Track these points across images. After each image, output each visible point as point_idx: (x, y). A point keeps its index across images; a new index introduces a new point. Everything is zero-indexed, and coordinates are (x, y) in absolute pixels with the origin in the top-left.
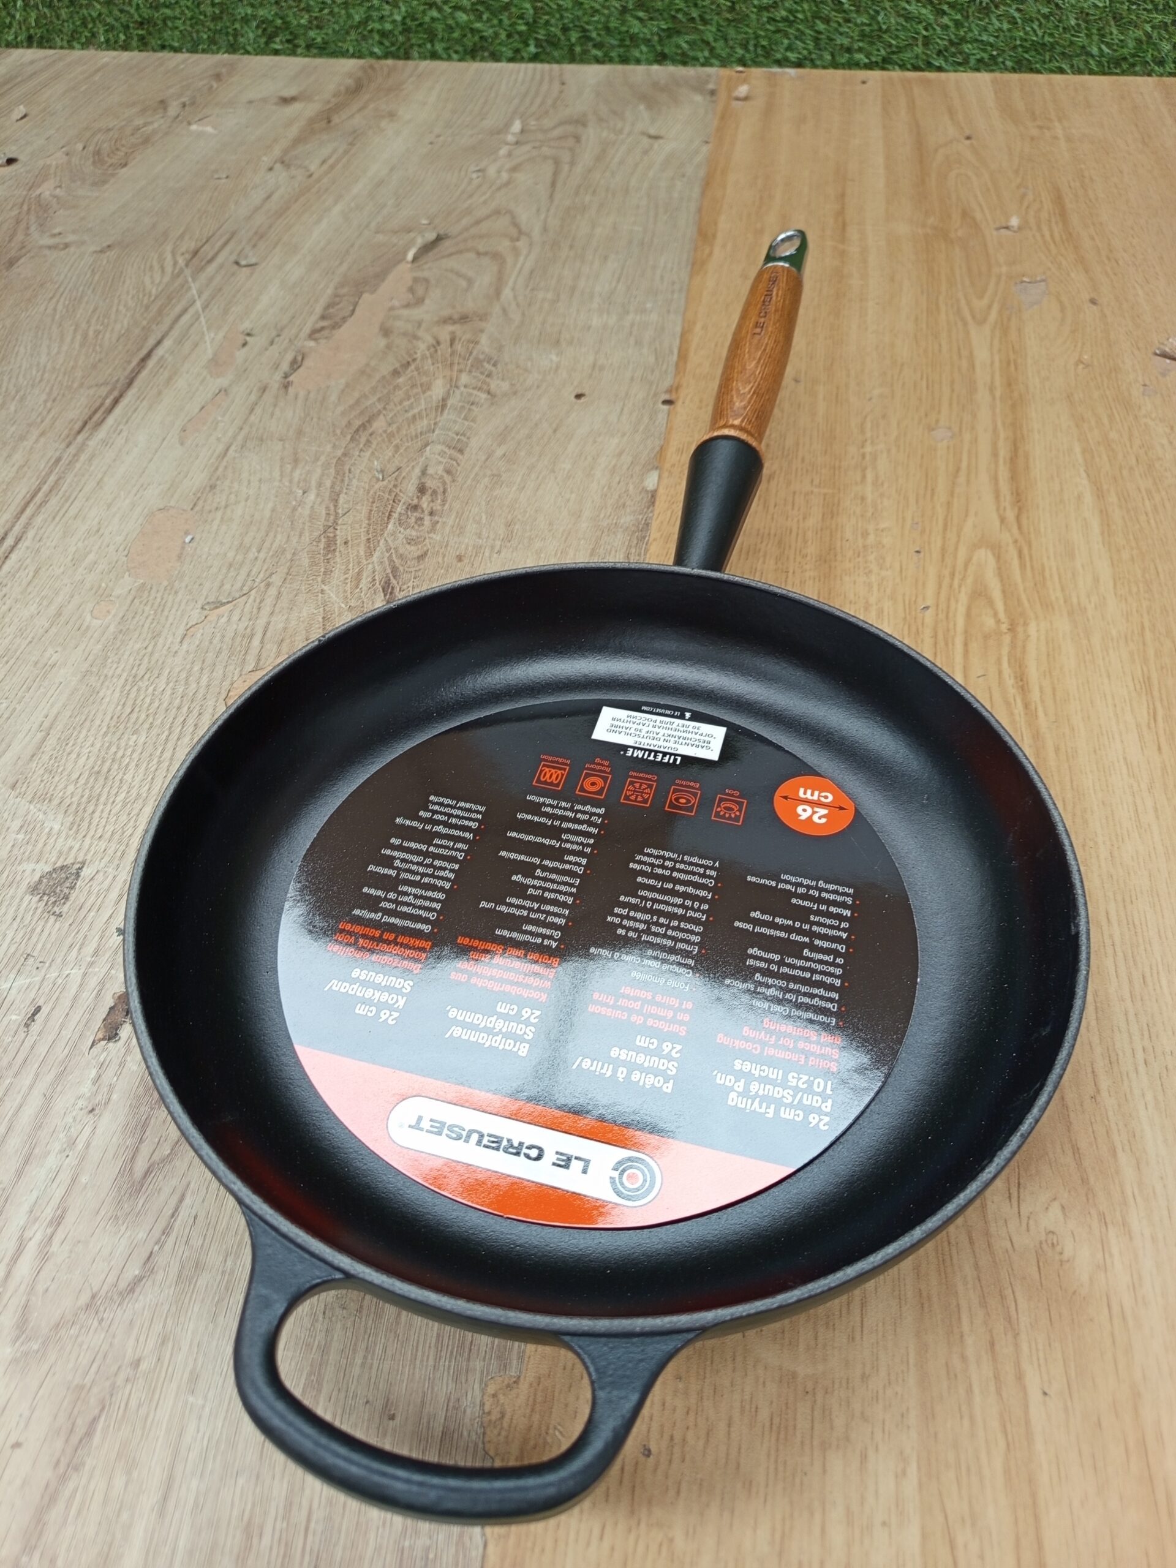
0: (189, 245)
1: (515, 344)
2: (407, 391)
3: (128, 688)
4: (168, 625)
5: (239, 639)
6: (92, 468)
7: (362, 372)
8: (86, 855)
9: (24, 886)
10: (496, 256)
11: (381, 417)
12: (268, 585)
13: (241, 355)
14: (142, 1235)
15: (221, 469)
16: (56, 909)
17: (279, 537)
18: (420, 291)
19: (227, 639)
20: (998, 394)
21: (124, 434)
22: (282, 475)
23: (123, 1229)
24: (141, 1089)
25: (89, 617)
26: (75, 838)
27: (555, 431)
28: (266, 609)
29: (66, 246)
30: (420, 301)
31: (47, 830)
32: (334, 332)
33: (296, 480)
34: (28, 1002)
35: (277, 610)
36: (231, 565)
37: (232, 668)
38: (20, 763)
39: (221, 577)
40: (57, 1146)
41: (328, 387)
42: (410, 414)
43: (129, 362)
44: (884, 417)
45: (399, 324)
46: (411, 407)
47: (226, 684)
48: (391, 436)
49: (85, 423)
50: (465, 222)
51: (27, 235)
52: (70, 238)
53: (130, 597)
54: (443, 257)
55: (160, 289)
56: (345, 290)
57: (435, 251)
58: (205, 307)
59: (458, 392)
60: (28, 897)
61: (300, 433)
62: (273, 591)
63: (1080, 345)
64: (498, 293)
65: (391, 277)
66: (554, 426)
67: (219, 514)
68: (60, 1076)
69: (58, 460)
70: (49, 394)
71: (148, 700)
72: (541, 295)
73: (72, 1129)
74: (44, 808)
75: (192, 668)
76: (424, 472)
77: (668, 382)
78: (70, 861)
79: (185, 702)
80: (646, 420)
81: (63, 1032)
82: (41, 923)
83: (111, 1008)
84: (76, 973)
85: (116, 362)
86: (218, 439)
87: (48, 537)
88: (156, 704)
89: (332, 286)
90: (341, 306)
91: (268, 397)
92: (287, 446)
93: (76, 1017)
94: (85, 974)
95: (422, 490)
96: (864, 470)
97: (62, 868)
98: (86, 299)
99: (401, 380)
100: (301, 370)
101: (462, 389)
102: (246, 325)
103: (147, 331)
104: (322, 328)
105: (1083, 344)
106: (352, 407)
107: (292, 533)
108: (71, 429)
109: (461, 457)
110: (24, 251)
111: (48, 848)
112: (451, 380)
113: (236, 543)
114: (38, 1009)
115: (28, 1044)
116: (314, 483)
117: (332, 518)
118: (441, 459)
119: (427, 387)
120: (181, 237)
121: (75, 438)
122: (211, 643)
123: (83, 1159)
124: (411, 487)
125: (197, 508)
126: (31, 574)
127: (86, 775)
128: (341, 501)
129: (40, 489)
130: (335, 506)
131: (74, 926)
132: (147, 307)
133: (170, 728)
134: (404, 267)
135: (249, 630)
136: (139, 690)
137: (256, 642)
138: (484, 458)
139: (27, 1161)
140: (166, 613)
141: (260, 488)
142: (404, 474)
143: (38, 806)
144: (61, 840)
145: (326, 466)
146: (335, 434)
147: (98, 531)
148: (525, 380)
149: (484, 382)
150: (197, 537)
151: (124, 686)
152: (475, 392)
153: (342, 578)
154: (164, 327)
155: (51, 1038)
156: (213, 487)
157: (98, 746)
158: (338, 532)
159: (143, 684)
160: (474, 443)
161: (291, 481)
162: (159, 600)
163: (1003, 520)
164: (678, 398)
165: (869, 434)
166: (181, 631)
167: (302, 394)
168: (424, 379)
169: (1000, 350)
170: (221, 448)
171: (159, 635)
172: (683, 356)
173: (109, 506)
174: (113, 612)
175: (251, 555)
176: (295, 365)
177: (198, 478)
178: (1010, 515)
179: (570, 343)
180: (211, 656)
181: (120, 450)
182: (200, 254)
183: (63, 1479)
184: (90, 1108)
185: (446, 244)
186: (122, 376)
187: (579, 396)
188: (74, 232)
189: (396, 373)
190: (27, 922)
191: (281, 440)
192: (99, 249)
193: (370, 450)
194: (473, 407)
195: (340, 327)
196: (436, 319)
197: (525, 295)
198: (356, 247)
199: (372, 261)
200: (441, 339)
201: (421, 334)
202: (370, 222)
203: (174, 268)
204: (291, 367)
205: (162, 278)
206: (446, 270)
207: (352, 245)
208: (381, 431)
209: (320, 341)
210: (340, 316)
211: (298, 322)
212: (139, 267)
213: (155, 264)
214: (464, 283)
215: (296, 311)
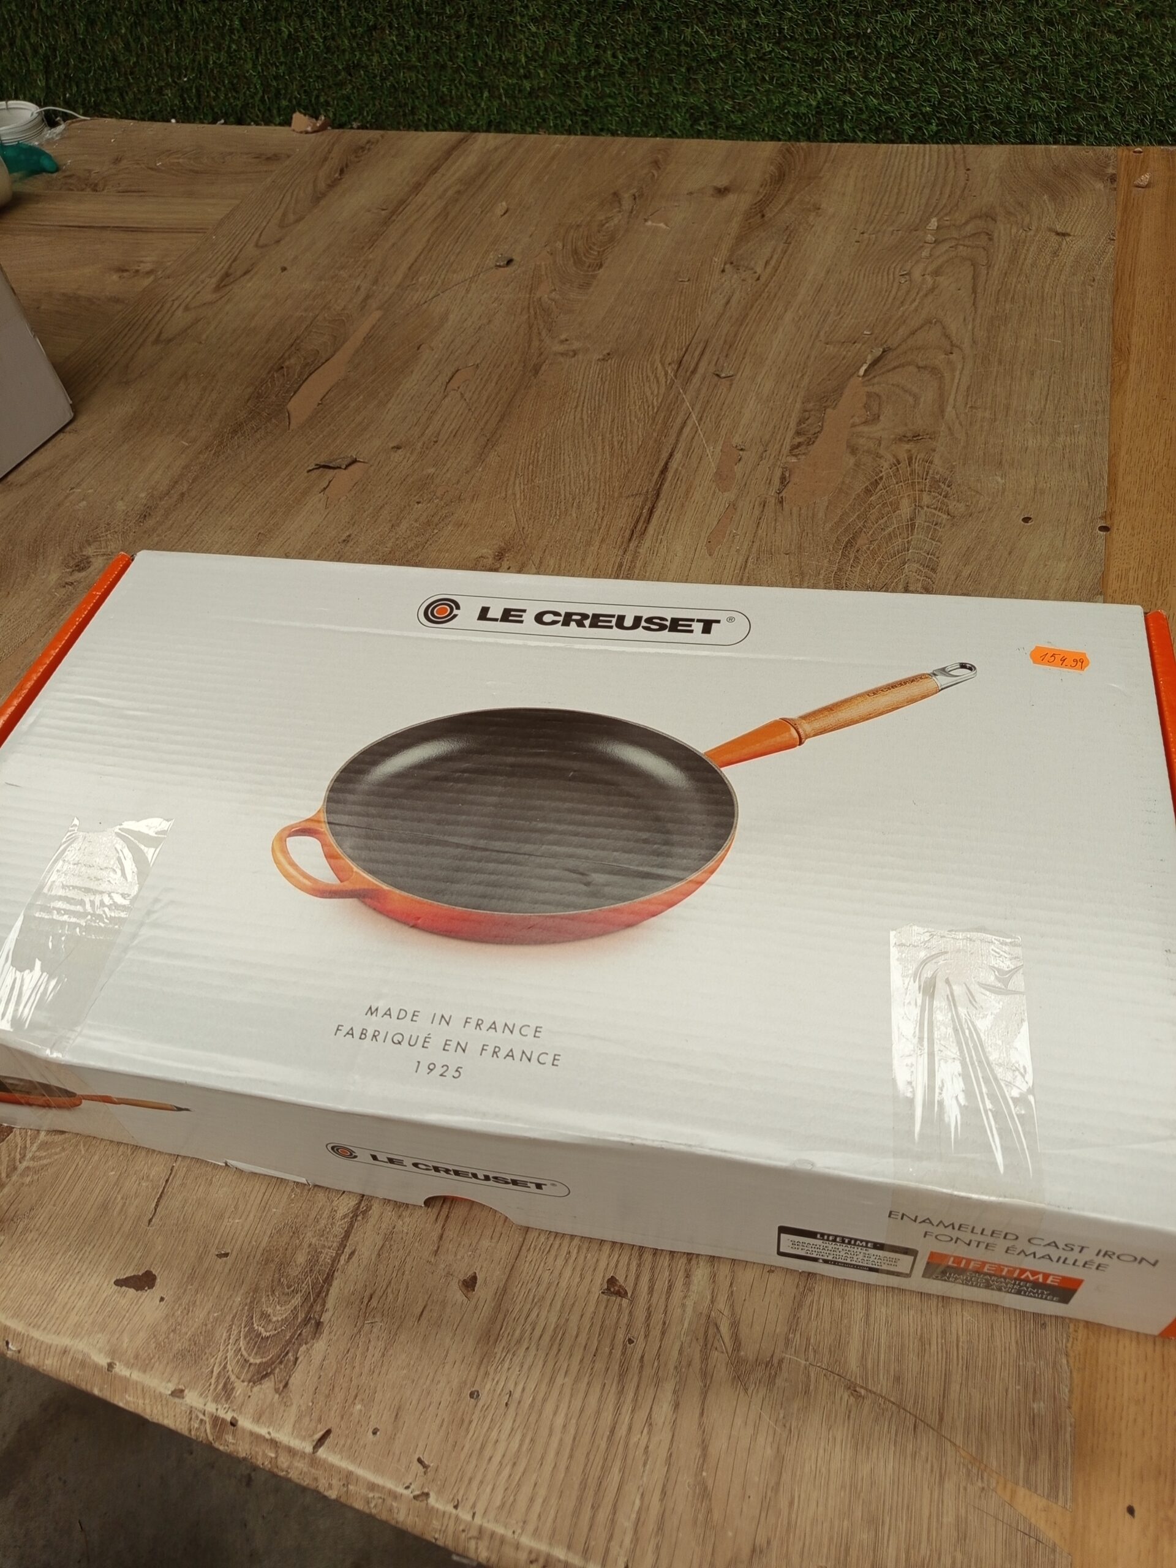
0: (672, 355)
1: (964, 464)
2: (879, 510)
7: (840, 492)
10: (934, 371)
11: (863, 534)
13: (739, 469)
18: (874, 409)
21: (664, 543)
27: (1010, 553)
29: (575, 353)
30: (876, 418)
32: (810, 448)
41: (816, 506)
42: (886, 533)
43: (653, 474)
45: (862, 441)
46: (886, 526)
48: (874, 553)
49: (633, 531)
50: (903, 331)
51: (541, 341)
52: (576, 345)
54: (889, 371)
55: (659, 400)
56: (810, 406)
57: (881, 364)
58: (700, 420)
59: (922, 512)
61: (800, 548)
64: (942, 411)
65: (847, 391)
66: (1008, 548)
69: (620, 565)
72: (979, 414)
77: (1101, 509)
80: (1087, 545)
85: (643, 473)
86: (738, 552)
89: (799, 400)
90: (809, 421)
91: (769, 512)
92: (792, 559)
99: (872, 499)
100: (792, 486)
101: (925, 508)
102: (737, 440)
103: (659, 443)
104: (799, 445)
106: (838, 526)
108: (623, 537)
109: (934, 575)
110: (542, 357)
112: (915, 499)
118: (918, 577)
119: (894, 508)
120: (665, 346)
121: (628, 546)
132: (654, 419)
134: (856, 381)
138: (953, 577)
145: (827, 581)
146: (830, 550)
148: (974, 502)
149: (943, 503)
152: (937, 512)
154: (671, 440)
160: (943, 563)
164: (1112, 524)
167: (795, 510)
168: (893, 498)
170: (741, 559)
172: (1113, 482)
176: (786, 483)
179: (1011, 464)
181: (665, 558)
182: (684, 361)
185: (890, 356)
186: (650, 487)
187: (1026, 520)
188: (576, 338)
189: (868, 491)
191: (786, 554)
192: (601, 357)
193: (860, 565)
194: (937, 527)
195: (814, 442)
196: (892, 437)
197: (966, 414)
198: (812, 359)
199: (829, 375)
200: (901, 458)
201: (882, 452)
202: (819, 332)
203: (666, 378)
204: (782, 483)
205: (659, 389)
206: (893, 385)
207: (808, 357)
208: (865, 548)
209: (799, 457)
210: (812, 432)
211: (778, 438)
212: (638, 377)
213: (650, 374)
214: (911, 400)
215: (775, 427)
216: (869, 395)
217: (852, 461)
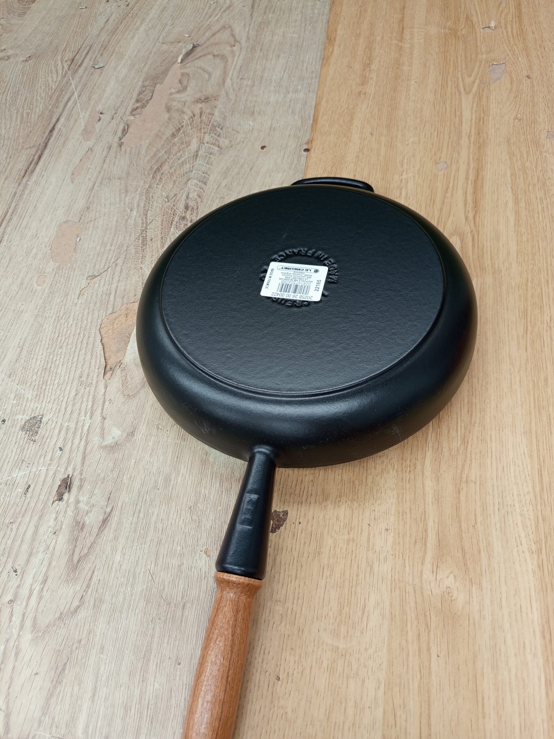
0: (69, 55)
1: (232, 115)
2: (179, 146)
3: (56, 323)
4: (71, 289)
5: (104, 296)
6: (31, 198)
7: (157, 135)
8: (43, 411)
9: (18, 427)
10: (223, 57)
11: (167, 163)
12: (116, 265)
13: (98, 126)
14: (78, 588)
15: (91, 198)
16: (33, 438)
17: (120, 236)
18: (185, 83)
19: (99, 296)
20: (472, 139)
21: (45, 177)
22: (120, 201)
23: (71, 585)
24: (74, 523)
25: (36, 285)
26: (38, 403)
27: (251, 169)
28: (116, 279)
29: (9, 57)
30: (185, 89)
31: (26, 398)
32: (143, 110)
33: (127, 203)
34: (25, 483)
35: (121, 279)
36: (98, 254)
37: (102, 312)
38: (12, 364)
39: (94, 261)
40: (42, 549)
41: (141, 145)
42: (180, 161)
43: (44, 133)
44: (413, 156)
45: (175, 103)
46: (181, 157)
47: (100, 321)
48: (172, 175)
49: (26, 171)
50: (207, 34)
52: (10, 52)
53: (54, 273)
54: (196, 59)
55: (57, 85)
56: (147, 83)
57: (192, 55)
58: (79, 96)
59: (204, 147)
60: (20, 432)
61: (128, 174)
62: (118, 268)
63: (518, 106)
64: (224, 82)
65: (170, 73)
66: (250, 166)
67: (92, 224)
68: (41, 517)
69: (15, 194)
70: (8, 153)
71: (65, 330)
72: (245, 83)
73: (47, 541)
74: (24, 387)
75: (84, 312)
76: (187, 197)
77: (306, 139)
78: (37, 414)
79: (82, 331)
80: (295, 161)
81: (40, 497)
82: (27, 445)
83: (60, 486)
84: (44, 469)
85: (38, 132)
86: (89, 179)
87: (14, 240)
88: (69, 332)
89: (141, 80)
90: (145, 93)
91: (112, 152)
92: (122, 182)
93: (45, 490)
94: (47, 470)
95: (187, 207)
96: (401, 189)
97: (34, 417)
98: (21, 92)
99: (176, 140)
100: (127, 134)
101: (206, 144)
102: (100, 108)
103: (51, 112)
104: (137, 108)
105: (520, 105)
106: (152, 157)
107: (126, 235)
108: (20, 175)
109: (205, 187)
111: (27, 407)
112: (200, 139)
113: (100, 241)
114: (29, 487)
115: (26, 503)
116: (135, 205)
117: (145, 225)
118: (196, 189)
119: (188, 144)
120: (65, 50)
121: (22, 181)
122: (92, 298)
123: (53, 554)
124: (181, 206)
125: (81, 221)
126: (8, 261)
127: (40, 370)
128: (149, 215)
129: (8, 211)
130: (146, 218)
131: (41, 446)
132: (51, 97)
133: (76, 344)
134: (177, 66)
135: (108, 290)
136: (61, 325)
137: (112, 297)
138: (216, 187)
139: (30, 555)
140: (70, 282)
141: (110, 208)
142: (178, 198)
143: (21, 386)
144: (32, 404)
145: (141, 195)
146: (145, 175)
147: (36, 235)
148: (237, 138)
149: (216, 140)
150: (82, 238)
151: (54, 322)
152: (212, 146)
153: (150, 261)
154: (60, 110)
155: (35, 500)
156: (88, 208)
157: (45, 354)
158: (147, 234)
159: (62, 321)
160: (212, 178)
161: (124, 204)
162: (67, 274)
163: (467, 218)
164: (312, 147)
165: (405, 167)
166: (78, 292)
167: (128, 150)
168: (188, 139)
169: (476, 111)
170: (91, 184)
171: (68, 294)
172: (315, 120)
173: (41, 220)
174: (46, 282)
175: (108, 248)
176: (125, 131)
177: (81, 204)
178: (471, 215)
179: (259, 113)
180: (92, 305)
181: (44, 187)
182: (75, 59)
183: (55, 687)
184: (54, 532)
185: (198, 49)
186: (42, 141)
187: (263, 148)
188: (12, 48)
189: (173, 135)
190: (21, 445)
191: (119, 179)
192: (25, 59)
193: (162, 184)
194: (211, 156)
195: (146, 106)
196: (193, 100)
197: (237, 83)
198: (153, 54)
199: (161, 63)
200: (196, 113)
201: (185, 110)
202: (159, 37)
203: (63, 71)
204: (123, 133)
205: (57, 78)
206: (198, 67)
207: (150, 53)
208: (167, 172)
209: (136, 116)
210: (146, 100)
211: (125, 104)
212: (45, 71)
213: (53, 68)
214: (207, 76)
215: (124, 97)
216: (183, 74)
217: (166, 116)
